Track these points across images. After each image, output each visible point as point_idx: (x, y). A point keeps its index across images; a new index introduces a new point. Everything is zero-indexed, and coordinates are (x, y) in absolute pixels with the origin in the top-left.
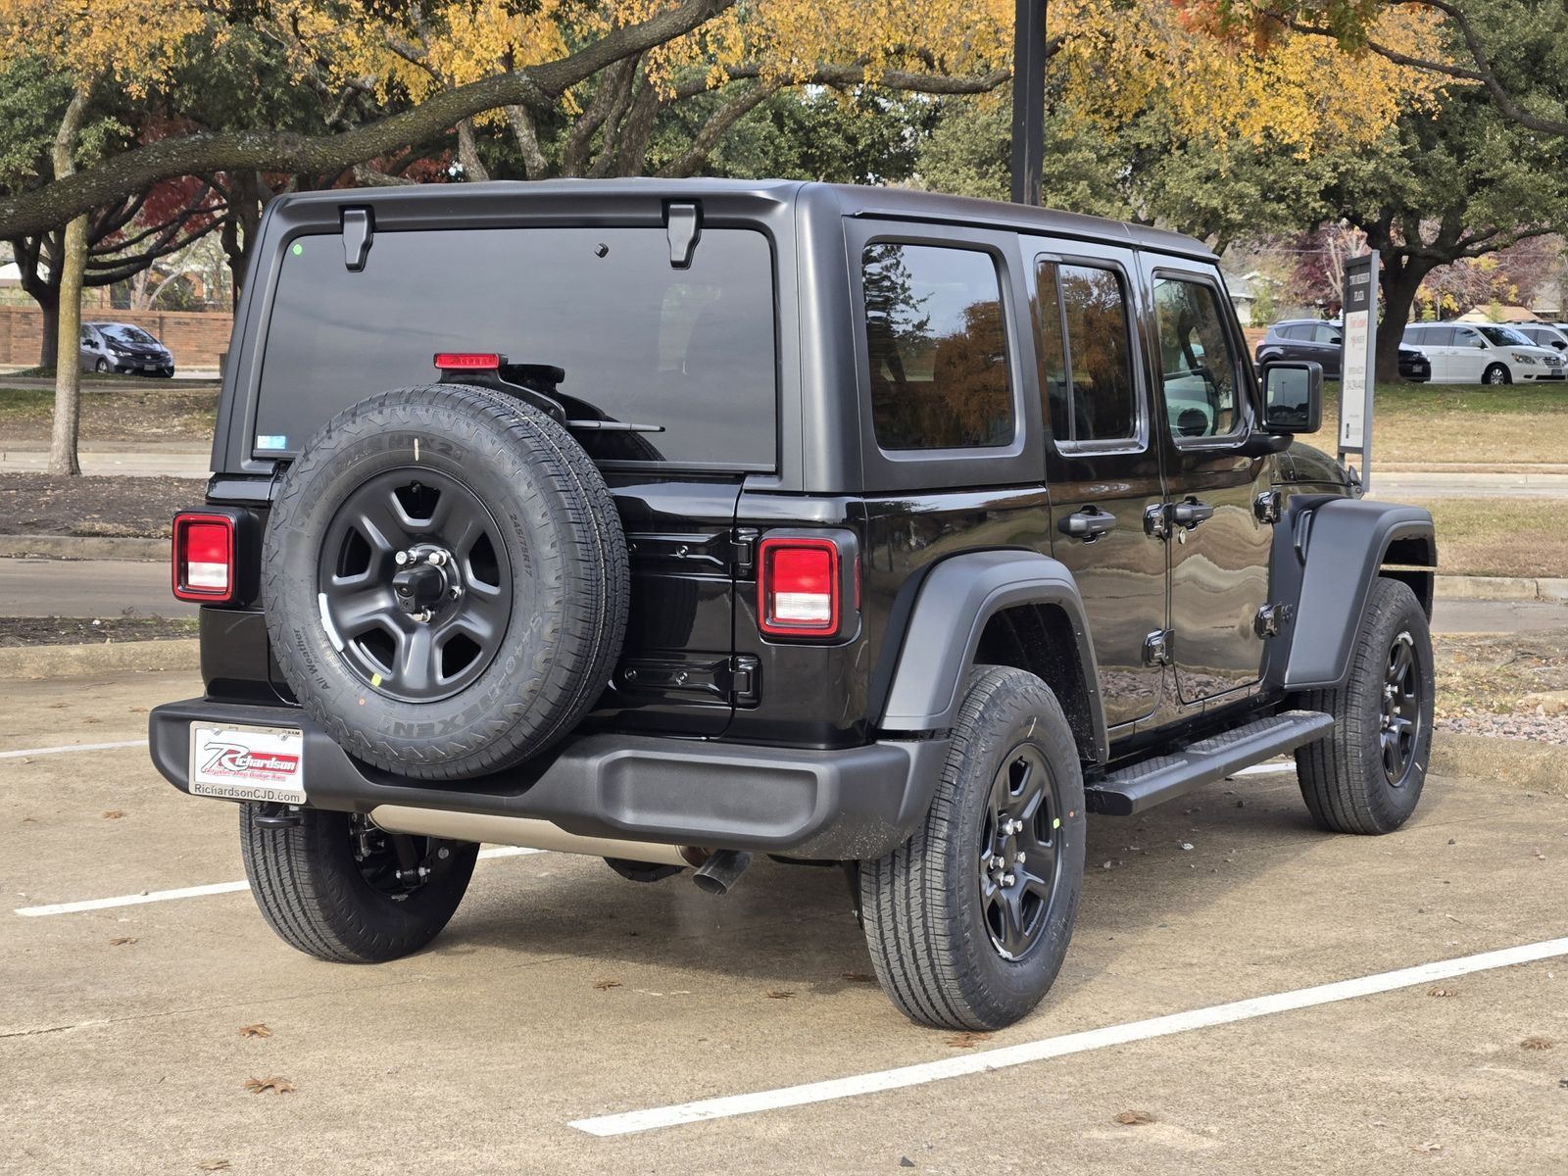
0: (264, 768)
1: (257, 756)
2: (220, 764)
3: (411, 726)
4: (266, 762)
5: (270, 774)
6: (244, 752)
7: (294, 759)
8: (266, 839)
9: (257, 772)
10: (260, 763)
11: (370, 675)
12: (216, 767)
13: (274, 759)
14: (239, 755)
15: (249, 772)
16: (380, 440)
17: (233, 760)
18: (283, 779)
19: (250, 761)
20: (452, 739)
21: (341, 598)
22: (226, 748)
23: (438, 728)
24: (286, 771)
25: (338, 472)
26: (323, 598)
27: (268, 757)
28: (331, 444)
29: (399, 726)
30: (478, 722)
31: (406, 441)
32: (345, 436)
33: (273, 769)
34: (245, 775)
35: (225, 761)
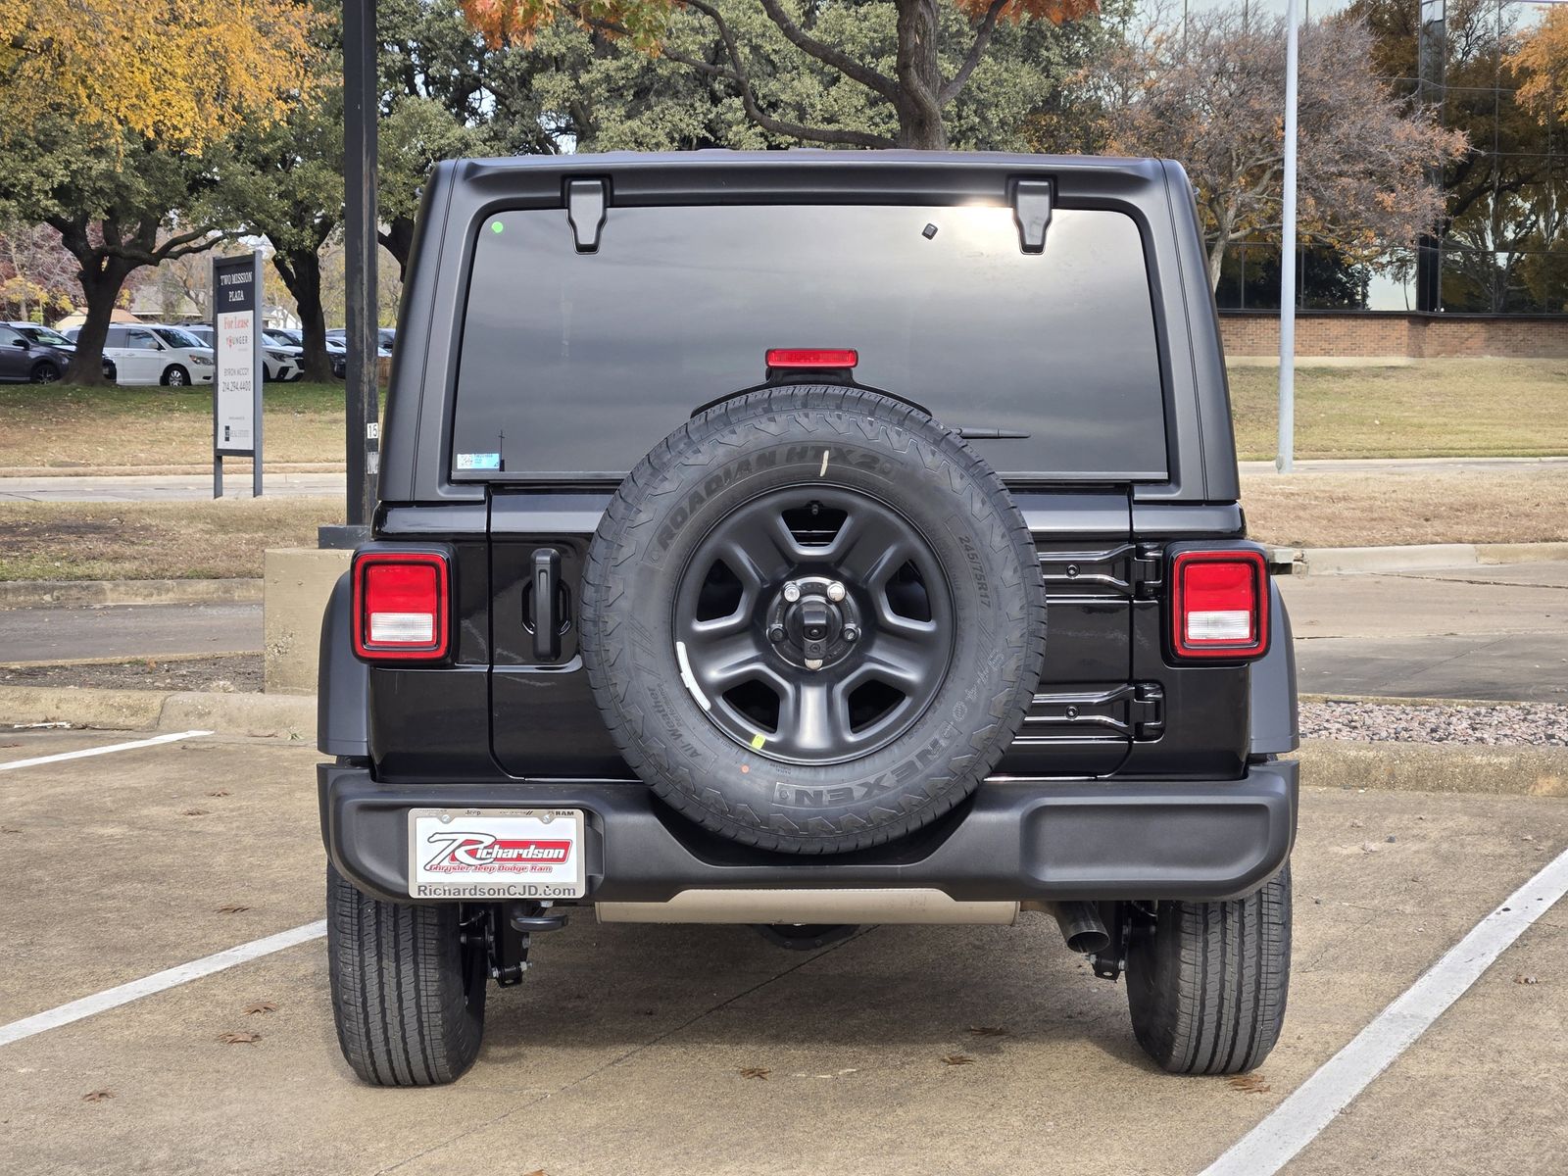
0: (519, 858)
1: (506, 844)
2: (454, 858)
3: (819, 794)
4: (521, 851)
5: (529, 865)
6: (488, 841)
7: (565, 845)
8: (385, 947)
9: (510, 864)
10: (513, 853)
11: (750, 737)
12: (446, 863)
13: (533, 847)
14: (481, 846)
15: (496, 865)
16: (773, 454)
17: (472, 853)
18: (550, 869)
19: (497, 851)
20: (879, 803)
21: (706, 647)
22: (461, 838)
23: (859, 793)
24: (552, 860)
25: (710, 492)
26: (681, 647)
27: (525, 844)
28: (701, 459)
29: (801, 794)
30: (916, 779)
31: (810, 453)
32: (721, 451)
33: (532, 860)
34: (491, 870)
35: (461, 854)
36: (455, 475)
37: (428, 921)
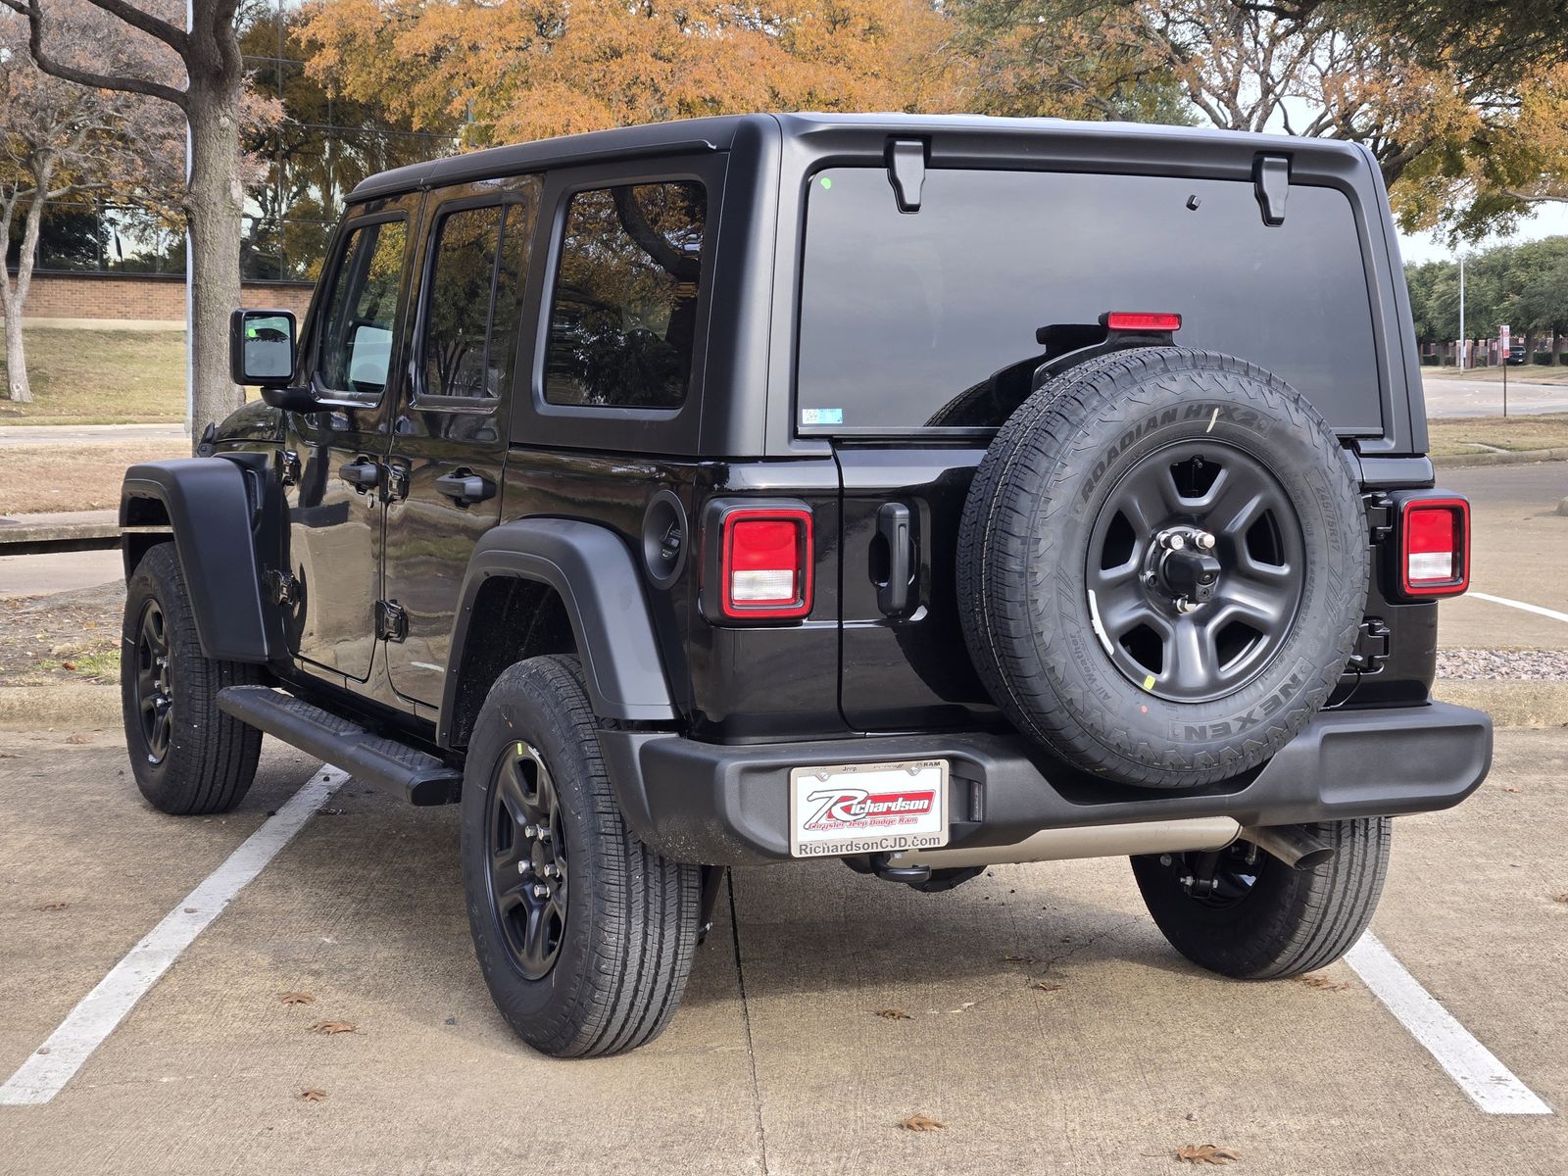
0: (889, 812)
1: (877, 799)
2: (830, 816)
3: (1203, 729)
4: (890, 804)
5: (897, 817)
6: (861, 796)
7: (928, 796)
9: (881, 818)
10: (883, 807)
11: (1142, 678)
12: (824, 821)
13: (901, 799)
14: (855, 802)
15: (868, 819)
16: (1175, 411)
17: (847, 810)
18: (915, 821)
19: (870, 806)
20: (1251, 736)
21: (1111, 593)
22: (837, 795)
23: (1235, 727)
24: (918, 811)
25: (1124, 446)
26: (1092, 594)
27: (893, 798)
28: (1118, 415)
29: (1190, 730)
30: (1280, 712)
31: (1204, 411)
32: (1134, 408)
33: (899, 812)
34: (864, 824)
35: (837, 811)
36: (801, 431)
37: (691, 884)
